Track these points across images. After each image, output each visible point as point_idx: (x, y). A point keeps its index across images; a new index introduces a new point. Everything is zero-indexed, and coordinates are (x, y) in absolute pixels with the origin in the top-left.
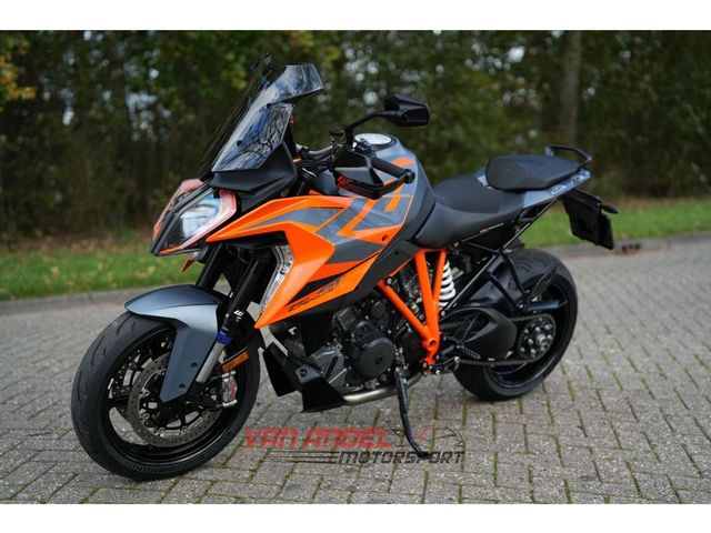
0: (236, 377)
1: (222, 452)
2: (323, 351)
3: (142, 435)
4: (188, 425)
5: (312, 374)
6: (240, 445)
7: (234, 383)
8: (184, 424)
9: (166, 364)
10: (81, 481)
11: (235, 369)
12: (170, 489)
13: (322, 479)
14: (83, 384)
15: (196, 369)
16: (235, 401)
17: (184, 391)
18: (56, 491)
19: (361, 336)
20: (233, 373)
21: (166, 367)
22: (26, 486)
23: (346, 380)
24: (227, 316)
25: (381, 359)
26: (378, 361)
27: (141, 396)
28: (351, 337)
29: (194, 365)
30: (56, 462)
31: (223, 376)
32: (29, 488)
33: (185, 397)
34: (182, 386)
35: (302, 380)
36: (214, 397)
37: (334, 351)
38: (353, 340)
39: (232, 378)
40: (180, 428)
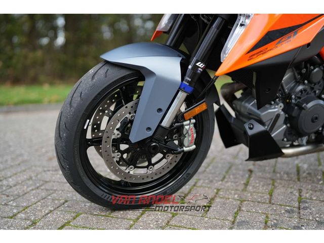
0: (195, 125)
1: (181, 190)
2: (267, 109)
3: (115, 171)
4: (154, 165)
5: (259, 128)
6: (194, 185)
7: (194, 130)
8: (150, 164)
9: (135, 109)
10: (68, 206)
11: (194, 118)
12: (138, 219)
13: (267, 217)
14: (62, 123)
15: (162, 114)
16: (194, 147)
17: (150, 133)
18: (48, 214)
19: (299, 98)
20: (193, 121)
21: (135, 112)
22: (27, 207)
23: (285, 135)
24: (190, 67)
25: (316, 118)
26: (314, 120)
27: (113, 137)
28: (291, 99)
29: (160, 110)
30: (55, 190)
31: (185, 123)
32: (28, 210)
33: (151, 139)
34: (149, 129)
35: (250, 132)
36: (176, 142)
37: (277, 109)
38: (293, 101)
39: (192, 126)
40: (147, 167)
